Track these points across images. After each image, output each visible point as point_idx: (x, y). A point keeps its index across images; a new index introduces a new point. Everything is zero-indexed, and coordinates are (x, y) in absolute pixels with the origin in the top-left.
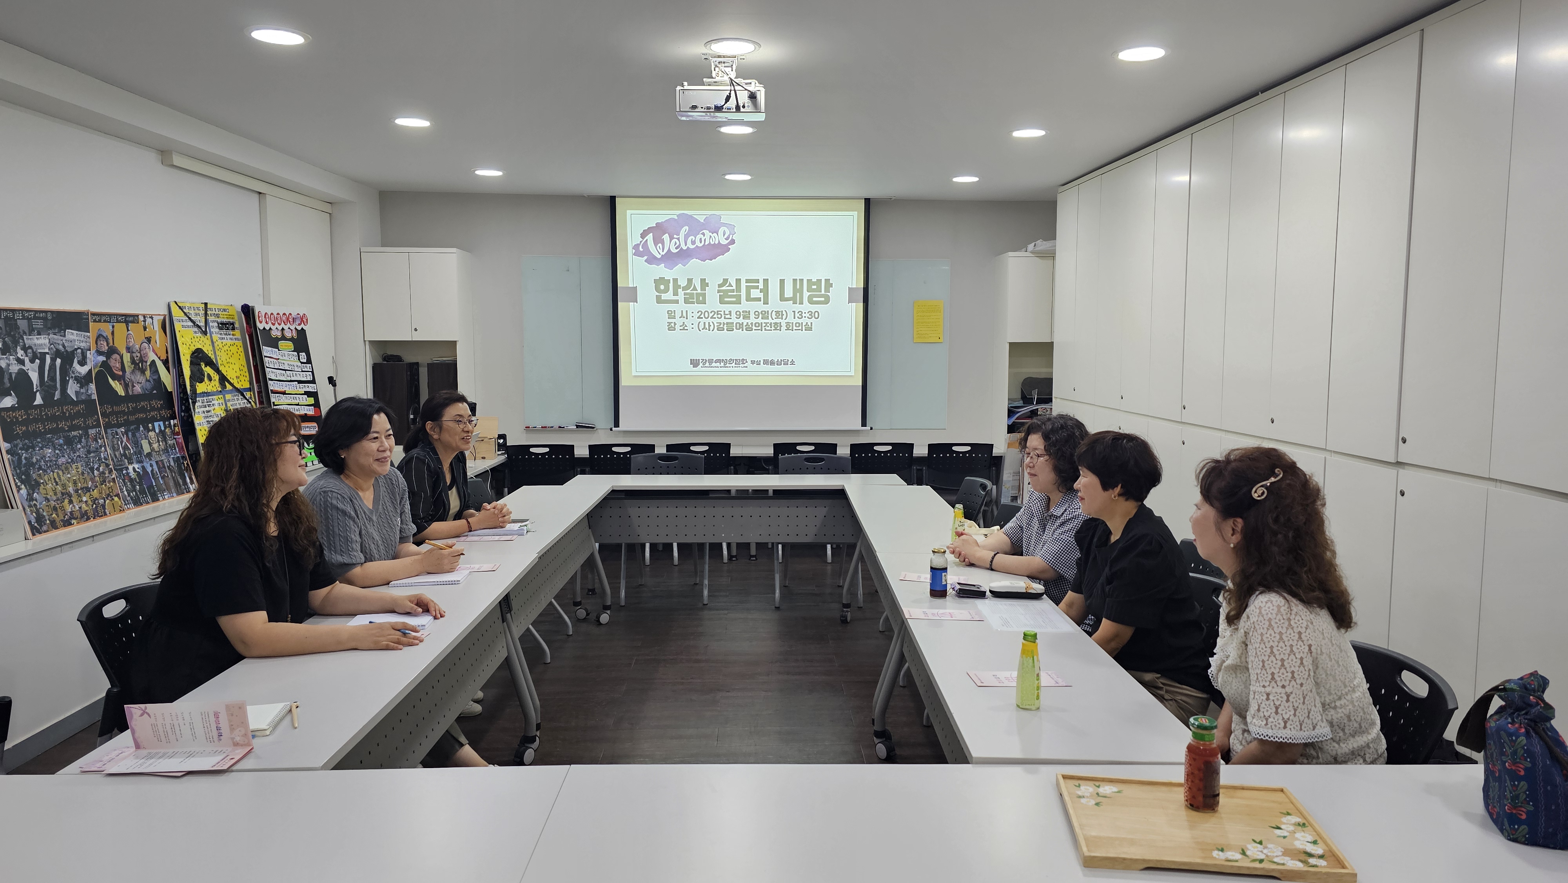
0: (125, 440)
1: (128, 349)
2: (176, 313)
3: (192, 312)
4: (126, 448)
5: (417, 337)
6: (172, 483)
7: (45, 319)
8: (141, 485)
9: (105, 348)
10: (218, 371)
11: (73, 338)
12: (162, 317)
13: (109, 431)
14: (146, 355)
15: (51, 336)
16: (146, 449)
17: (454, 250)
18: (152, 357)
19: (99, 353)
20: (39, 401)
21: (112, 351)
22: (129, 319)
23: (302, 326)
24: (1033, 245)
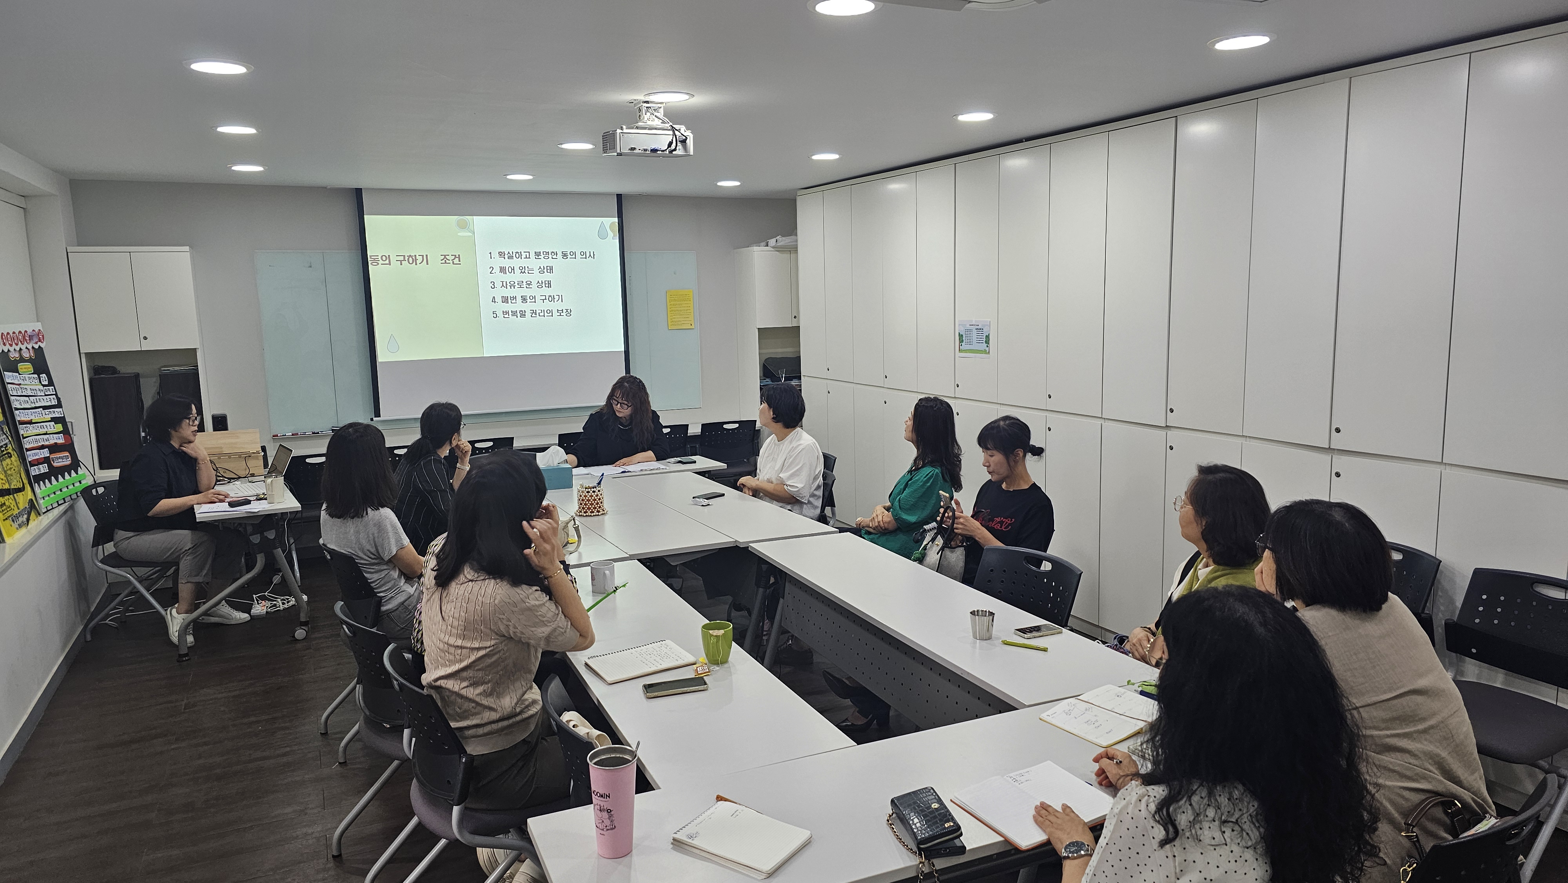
5: (147, 346)
17: (187, 248)
23: (39, 343)
24: (774, 240)
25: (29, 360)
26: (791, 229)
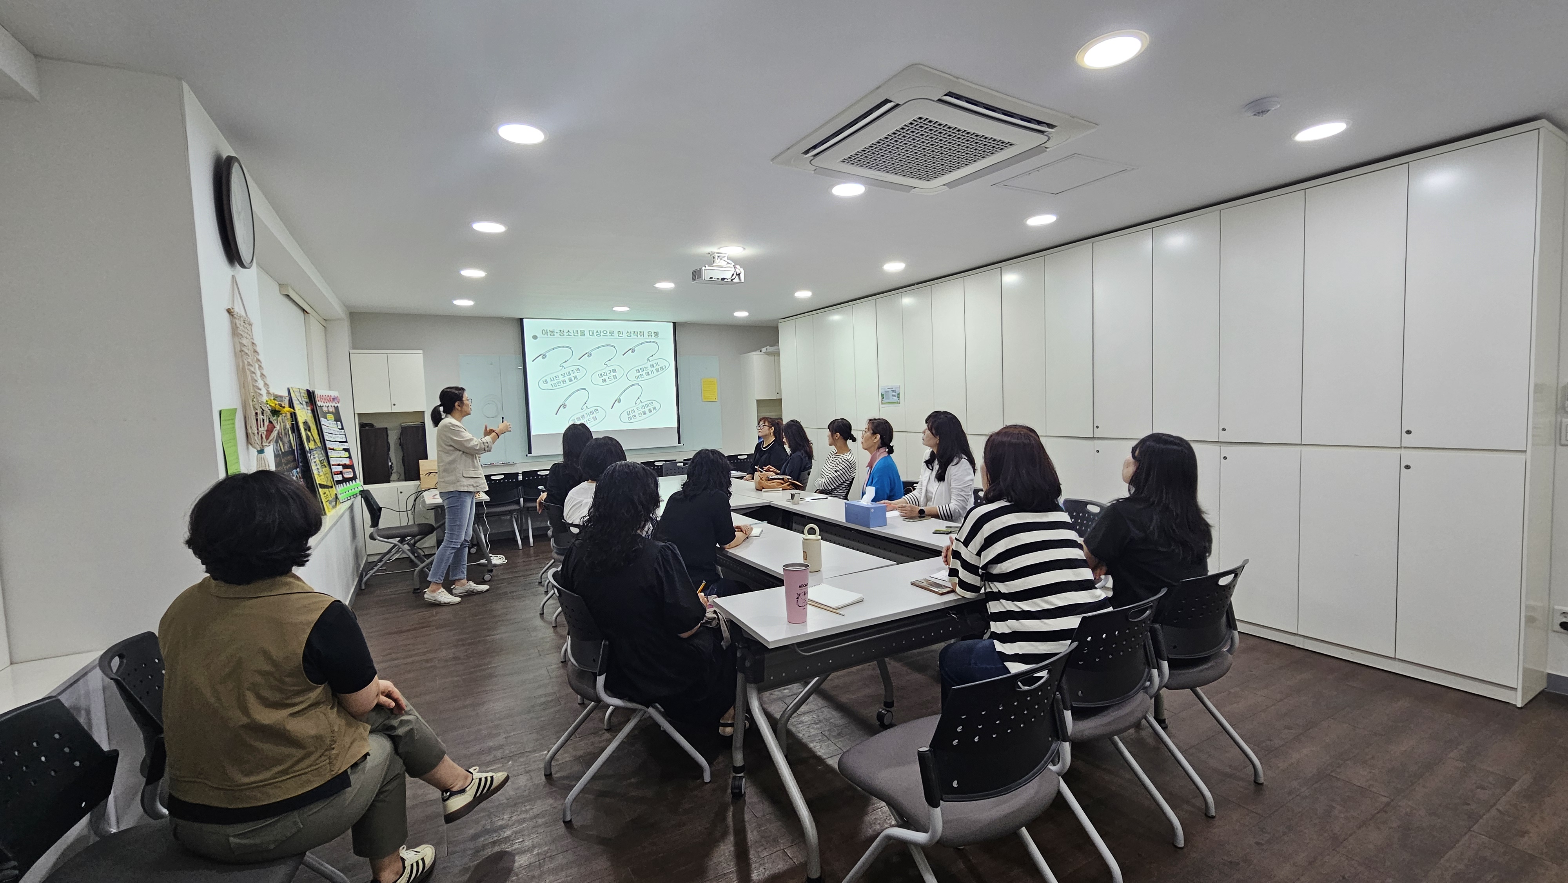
2: (293, 395)
5: (395, 410)
10: (311, 433)
12: (288, 398)
17: (421, 352)
23: (337, 404)
24: (765, 348)
25: (333, 413)
26: (775, 342)
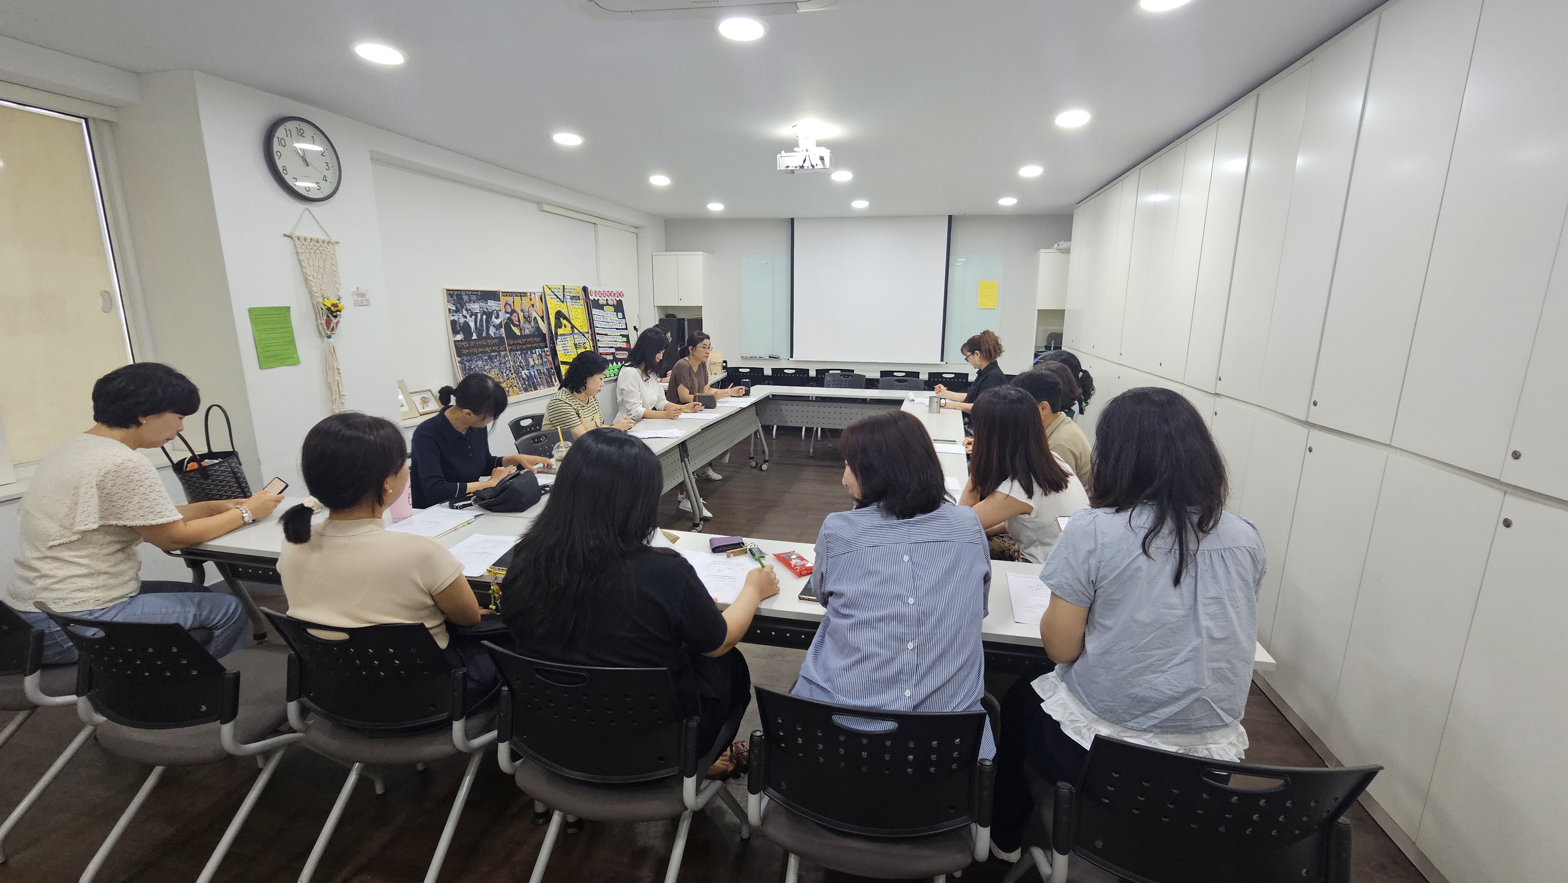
0: (520, 358)
1: (522, 310)
2: (547, 291)
3: (556, 290)
4: (521, 362)
5: (683, 304)
6: (545, 381)
7: (477, 295)
8: (528, 381)
9: (509, 310)
10: (569, 321)
11: (492, 305)
12: (540, 294)
13: (512, 353)
14: (531, 314)
15: (480, 303)
16: (532, 363)
17: (701, 253)
18: (534, 315)
19: (507, 312)
20: (475, 337)
21: (513, 311)
22: (522, 295)
23: (620, 298)
24: (1057, 245)
25: (613, 305)
26: (1068, 238)
